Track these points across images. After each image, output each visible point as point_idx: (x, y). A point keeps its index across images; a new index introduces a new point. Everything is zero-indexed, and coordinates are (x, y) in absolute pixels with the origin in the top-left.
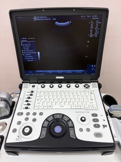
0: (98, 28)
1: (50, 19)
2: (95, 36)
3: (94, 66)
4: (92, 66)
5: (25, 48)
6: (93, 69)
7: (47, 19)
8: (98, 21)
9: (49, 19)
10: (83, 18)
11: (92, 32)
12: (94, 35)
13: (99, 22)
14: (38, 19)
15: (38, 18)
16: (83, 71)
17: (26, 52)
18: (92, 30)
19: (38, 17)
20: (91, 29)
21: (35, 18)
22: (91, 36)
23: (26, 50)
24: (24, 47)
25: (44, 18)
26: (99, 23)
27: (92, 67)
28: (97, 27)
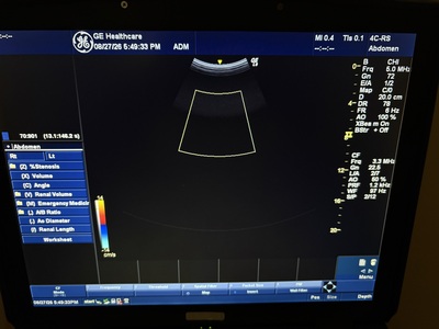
0: (393, 94)
1: (158, 47)
2: (379, 127)
3: (368, 263)
4: (362, 262)
5: (32, 181)
6: (366, 274)
7: (144, 46)
8: (397, 62)
9: (152, 45)
10: (323, 43)
11: (364, 110)
12: (376, 124)
13: (400, 65)
14: (99, 47)
15: (96, 41)
16: (318, 284)
17: (36, 199)
18: (365, 103)
19: (100, 36)
20: (361, 97)
21: (83, 41)
22: (362, 127)
23: (33, 190)
24: (25, 176)
25: (130, 42)
26: (401, 69)
27: (362, 268)
28: (390, 90)
